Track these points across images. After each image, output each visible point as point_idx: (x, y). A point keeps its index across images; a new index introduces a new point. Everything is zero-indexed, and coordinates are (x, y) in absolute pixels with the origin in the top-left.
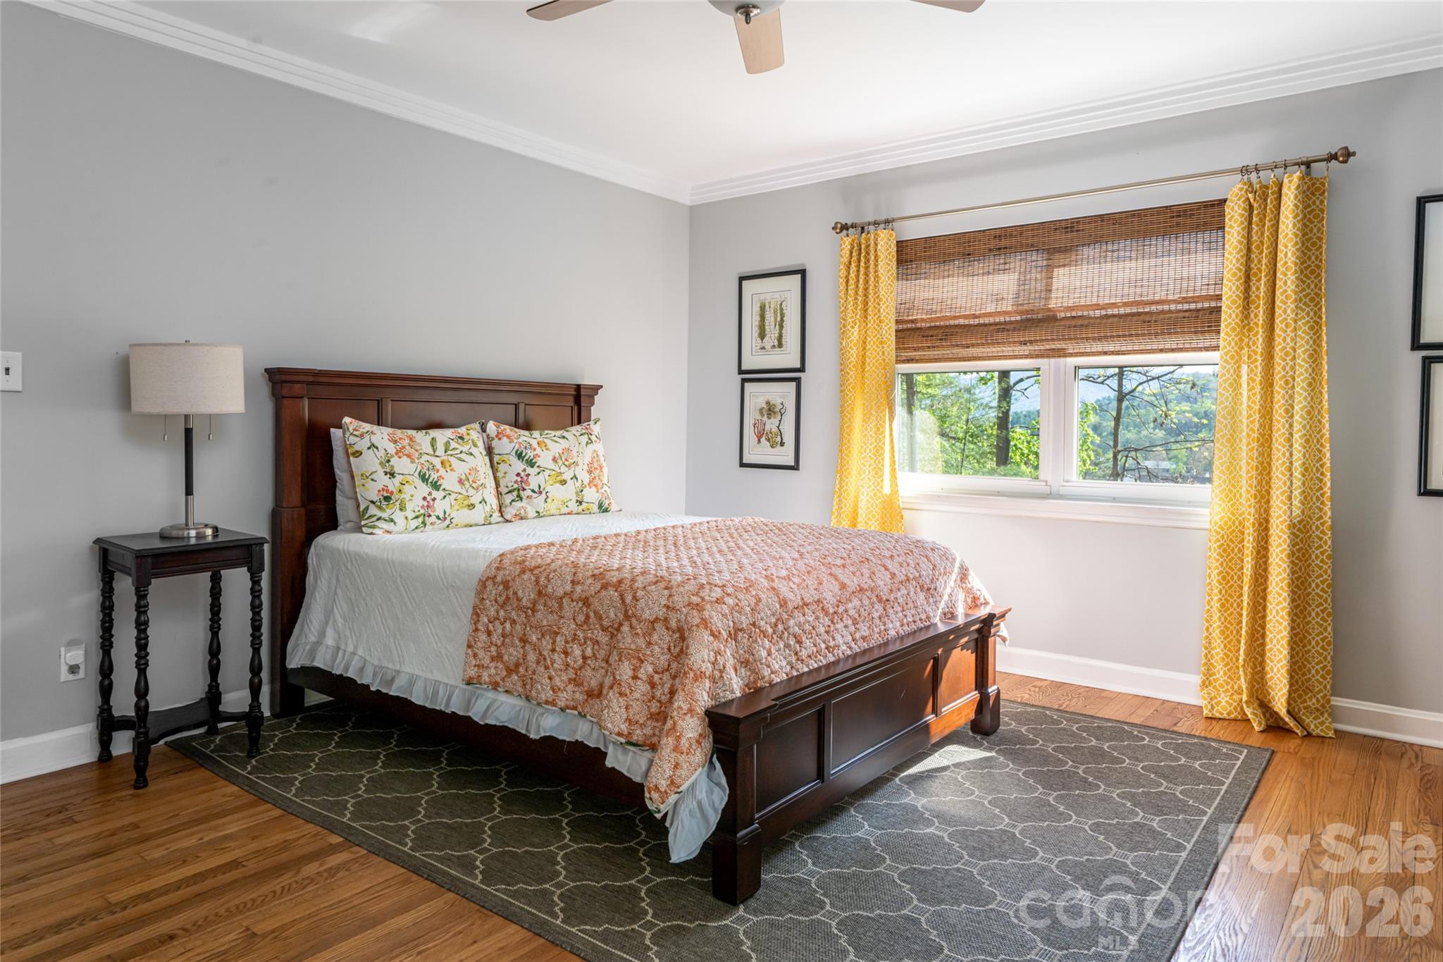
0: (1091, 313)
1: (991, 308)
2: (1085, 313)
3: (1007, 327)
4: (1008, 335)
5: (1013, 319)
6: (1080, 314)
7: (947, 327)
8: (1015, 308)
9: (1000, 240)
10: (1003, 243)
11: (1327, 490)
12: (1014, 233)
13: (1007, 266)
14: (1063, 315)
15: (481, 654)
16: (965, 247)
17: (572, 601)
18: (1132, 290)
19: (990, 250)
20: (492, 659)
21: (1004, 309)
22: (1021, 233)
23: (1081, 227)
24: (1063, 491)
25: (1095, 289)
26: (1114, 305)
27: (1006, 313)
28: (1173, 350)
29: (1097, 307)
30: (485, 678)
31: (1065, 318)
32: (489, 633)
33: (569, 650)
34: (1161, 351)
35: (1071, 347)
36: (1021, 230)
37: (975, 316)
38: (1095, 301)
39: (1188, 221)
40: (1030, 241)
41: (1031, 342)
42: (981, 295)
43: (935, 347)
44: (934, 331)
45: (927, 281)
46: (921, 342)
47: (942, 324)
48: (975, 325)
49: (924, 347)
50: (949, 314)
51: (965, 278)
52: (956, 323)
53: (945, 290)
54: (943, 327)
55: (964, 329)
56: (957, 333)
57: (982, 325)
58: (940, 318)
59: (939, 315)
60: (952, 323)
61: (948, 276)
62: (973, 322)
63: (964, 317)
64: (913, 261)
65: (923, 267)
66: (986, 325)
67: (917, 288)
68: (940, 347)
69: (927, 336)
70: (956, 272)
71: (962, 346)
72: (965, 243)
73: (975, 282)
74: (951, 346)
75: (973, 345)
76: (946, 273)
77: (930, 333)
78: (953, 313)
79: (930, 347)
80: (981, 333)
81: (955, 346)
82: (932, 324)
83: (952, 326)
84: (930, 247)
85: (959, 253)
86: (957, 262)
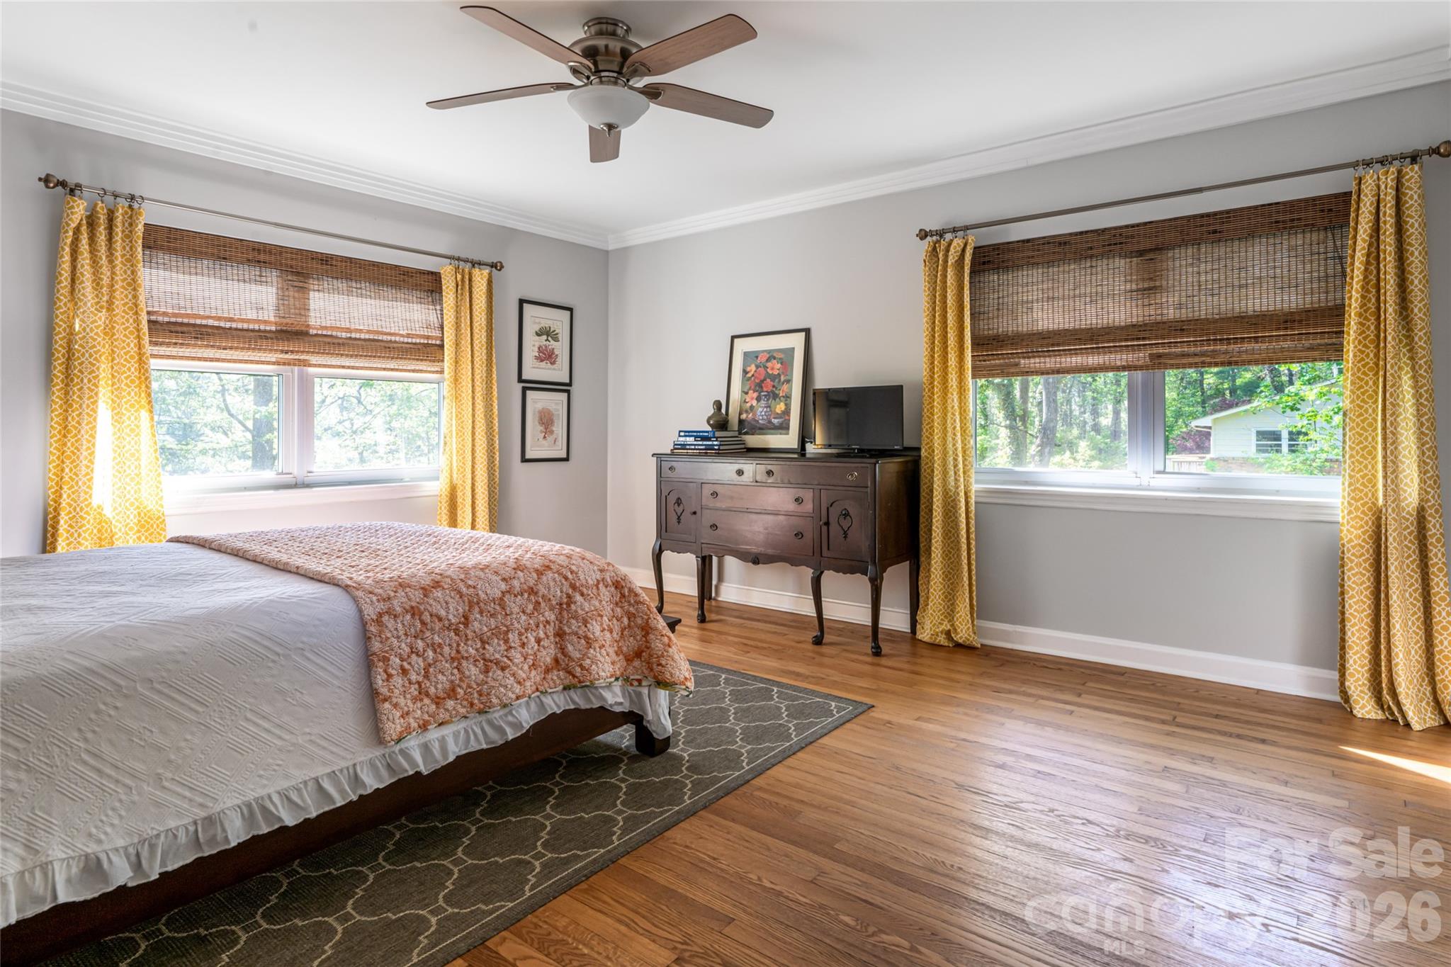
0: (339, 334)
1: (251, 315)
2: (334, 333)
3: (268, 335)
4: (273, 343)
5: (268, 328)
6: (329, 333)
7: (201, 326)
8: (277, 319)
9: (259, 254)
10: (262, 257)
11: (497, 462)
12: (274, 251)
13: (264, 279)
14: (315, 332)
15: (402, 701)
16: (220, 250)
17: (515, 596)
18: (375, 322)
19: (249, 260)
20: (415, 700)
21: (266, 318)
22: (281, 253)
23: (334, 263)
24: (307, 480)
25: (347, 316)
26: (360, 331)
27: (265, 322)
28: (392, 370)
29: (349, 330)
30: (414, 725)
31: (316, 335)
32: (404, 672)
33: (525, 641)
34: (384, 369)
35: (314, 359)
36: (281, 250)
37: (231, 320)
38: (348, 326)
39: (410, 280)
40: (289, 262)
41: (292, 352)
42: (236, 301)
43: (188, 345)
44: (185, 329)
45: (167, 273)
46: (170, 337)
47: (186, 321)
48: (230, 328)
49: (176, 344)
50: (202, 313)
51: (218, 281)
52: (204, 322)
53: (194, 287)
54: (194, 325)
55: (221, 331)
56: (214, 334)
57: (236, 329)
58: (188, 316)
59: (189, 312)
60: (198, 322)
61: (196, 274)
62: (228, 325)
63: (219, 319)
64: (150, 248)
65: (162, 257)
66: (240, 330)
67: (154, 278)
68: (195, 346)
69: (177, 332)
70: (206, 271)
71: (219, 348)
72: (219, 246)
73: (230, 287)
74: (207, 346)
75: (231, 348)
76: (193, 270)
77: (179, 329)
78: (207, 313)
79: (181, 344)
80: (238, 337)
81: (212, 346)
82: (173, 320)
83: (206, 326)
84: (176, 239)
85: (213, 255)
86: (205, 262)
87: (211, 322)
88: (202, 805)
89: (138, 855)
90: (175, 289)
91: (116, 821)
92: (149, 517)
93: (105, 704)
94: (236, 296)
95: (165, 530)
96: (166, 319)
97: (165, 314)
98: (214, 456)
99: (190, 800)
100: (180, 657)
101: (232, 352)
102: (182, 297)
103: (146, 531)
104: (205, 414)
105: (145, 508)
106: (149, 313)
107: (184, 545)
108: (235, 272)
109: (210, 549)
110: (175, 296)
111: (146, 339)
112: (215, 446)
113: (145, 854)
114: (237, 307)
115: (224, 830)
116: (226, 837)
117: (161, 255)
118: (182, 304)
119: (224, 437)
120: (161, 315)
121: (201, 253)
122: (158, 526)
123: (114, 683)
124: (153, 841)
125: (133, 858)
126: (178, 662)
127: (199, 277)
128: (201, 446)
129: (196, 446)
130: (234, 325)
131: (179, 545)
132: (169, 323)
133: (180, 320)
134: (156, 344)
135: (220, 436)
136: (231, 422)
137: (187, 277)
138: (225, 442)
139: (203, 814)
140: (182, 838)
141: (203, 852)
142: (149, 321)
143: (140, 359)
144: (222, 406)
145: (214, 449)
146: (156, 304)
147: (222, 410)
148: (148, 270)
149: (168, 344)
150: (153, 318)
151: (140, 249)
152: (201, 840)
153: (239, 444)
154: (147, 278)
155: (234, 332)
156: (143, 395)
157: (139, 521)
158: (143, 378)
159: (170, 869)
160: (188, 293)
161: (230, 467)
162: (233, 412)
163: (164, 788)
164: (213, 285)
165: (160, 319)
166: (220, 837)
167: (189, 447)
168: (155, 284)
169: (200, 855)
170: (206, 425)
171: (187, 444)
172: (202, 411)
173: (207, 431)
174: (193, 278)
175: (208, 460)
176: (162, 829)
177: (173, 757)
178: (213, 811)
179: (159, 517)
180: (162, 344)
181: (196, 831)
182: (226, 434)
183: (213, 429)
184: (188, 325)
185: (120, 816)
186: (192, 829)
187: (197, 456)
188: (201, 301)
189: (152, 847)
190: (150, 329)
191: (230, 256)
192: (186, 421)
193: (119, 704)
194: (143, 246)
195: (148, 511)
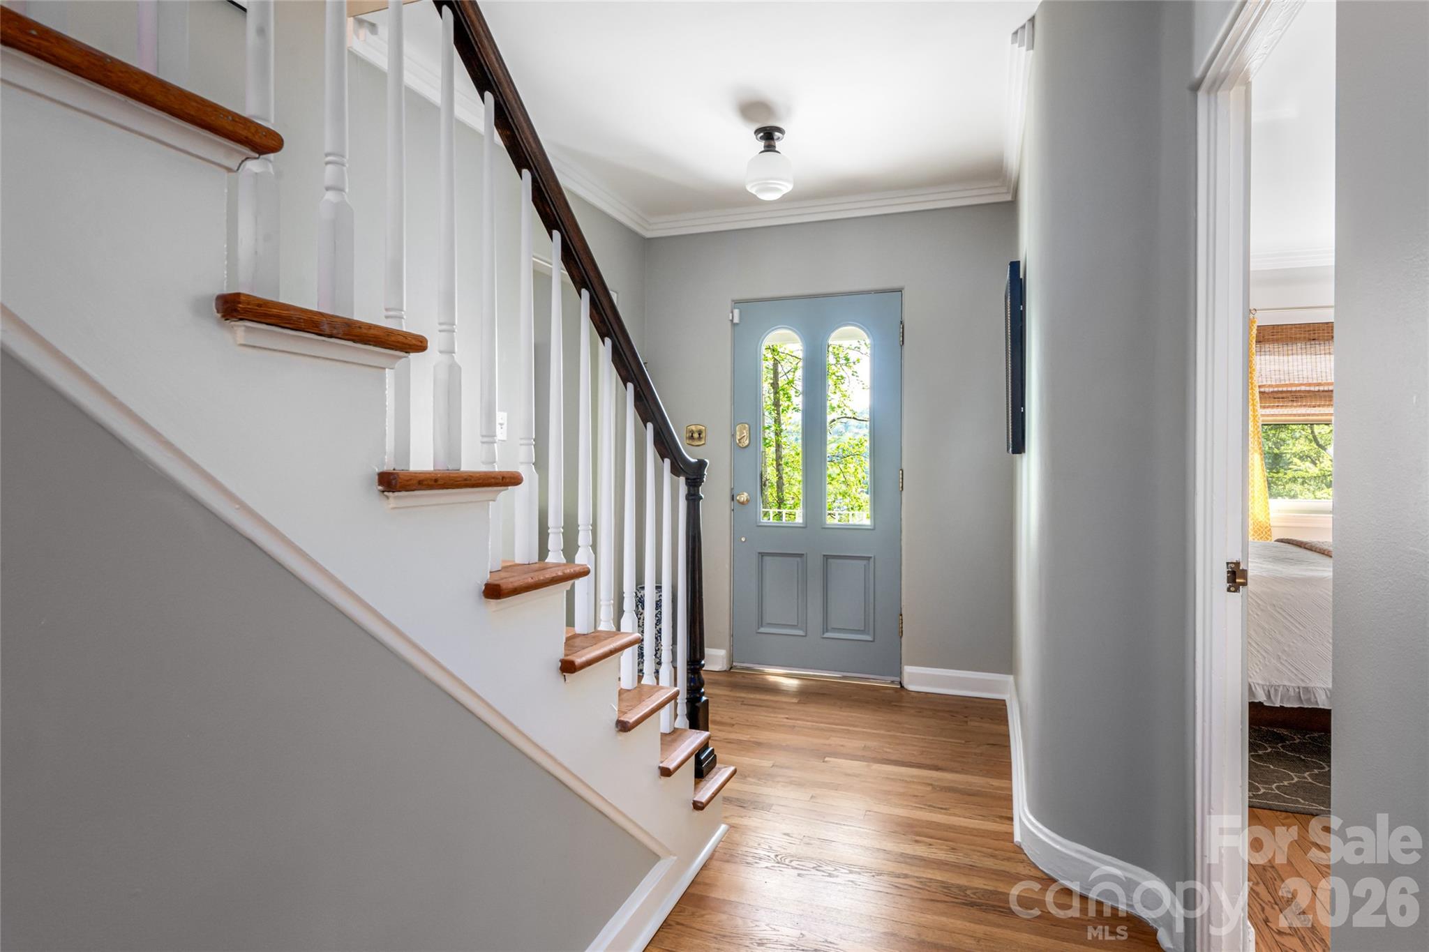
42: (1324, 370)
43: (1286, 406)
44: (1284, 395)
45: (1272, 357)
46: (1274, 402)
47: (1285, 389)
48: (1319, 391)
49: (1278, 406)
50: (1296, 382)
51: (1309, 356)
52: (1298, 389)
53: (1290, 364)
54: (1291, 392)
55: (1311, 394)
56: (1306, 397)
57: (1323, 391)
58: (1286, 385)
59: (1287, 382)
60: (1294, 389)
61: (1292, 354)
62: (1317, 389)
63: (1310, 385)
64: (1260, 342)
65: (1267, 347)
66: (1326, 391)
67: (1263, 362)
68: (1291, 406)
69: (1279, 398)
70: (1299, 351)
71: (1310, 406)
72: (1310, 331)
73: (1318, 360)
74: (1301, 406)
75: (1319, 406)
76: (1290, 352)
77: (1280, 395)
78: (1301, 382)
79: (1282, 406)
80: (1325, 397)
81: (1304, 406)
82: (1276, 389)
83: (1299, 391)
84: (1278, 332)
85: (1305, 338)
86: (1299, 345)
87: (1303, 388)
88: (1303, 680)
89: (1269, 691)
90: (1277, 367)
91: (1258, 671)
92: (1260, 526)
93: (1252, 611)
94: (1323, 366)
95: (1271, 536)
96: (1271, 390)
97: (1270, 386)
98: (1303, 484)
99: (1296, 675)
100: (1290, 597)
101: (1321, 408)
102: (1282, 372)
103: (1258, 535)
104: (1294, 445)
105: (1257, 519)
106: (1260, 387)
107: (1287, 544)
108: (1322, 348)
109: (1305, 548)
110: (1277, 373)
111: (1258, 405)
112: (1303, 474)
113: (1272, 692)
114: (1324, 374)
115: (1315, 697)
116: (1317, 702)
117: (1267, 346)
118: (1282, 377)
119: (1311, 466)
120: (1267, 387)
121: (1296, 339)
122: (1266, 533)
123: (1256, 602)
124: (1277, 688)
125: (1266, 692)
126: (1288, 599)
127: (1295, 356)
128: (1290, 474)
129: (1285, 474)
130: (1321, 388)
131: (1282, 544)
132: (1273, 392)
133: (1280, 389)
134: (1264, 407)
135: (1308, 464)
136: (1319, 452)
137: (1286, 358)
138: (1314, 471)
139: (1303, 685)
140: (1292, 693)
141: (1303, 704)
142: (1260, 392)
143: (1254, 419)
144: (1311, 437)
145: (1304, 478)
146: (1264, 380)
147: (1311, 441)
148: (1258, 357)
149: (1273, 407)
150: (1262, 390)
151: (1254, 346)
152: (1302, 698)
153: (1327, 473)
154: (1258, 363)
155: (1322, 394)
156: (1256, 443)
157: (1254, 528)
158: (1256, 432)
159: (1285, 706)
160: (1286, 369)
161: (1318, 494)
162: (1321, 442)
163: (1281, 663)
164: (1305, 361)
165: (1267, 390)
166: (1313, 700)
167: (1280, 475)
168: (1263, 366)
169: (1302, 706)
170: (1295, 455)
171: (1278, 472)
172: (1290, 442)
173: (1296, 460)
174: (1290, 357)
175: (1297, 487)
176: (1281, 684)
177: (1286, 649)
178: (1308, 685)
179: (1267, 527)
180: (1268, 407)
181: (1299, 692)
182: (1315, 464)
183: (1301, 458)
184: (1288, 392)
185: (1260, 669)
186: (1297, 690)
187: (1287, 483)
188: (1296, 374)
189: (1276, 690)
190: (1260, 398)
191: (1319, 336)
192: (1276, 451)
193: (1259, 613)
194: (1256, 342)
195: (1260, 522)
